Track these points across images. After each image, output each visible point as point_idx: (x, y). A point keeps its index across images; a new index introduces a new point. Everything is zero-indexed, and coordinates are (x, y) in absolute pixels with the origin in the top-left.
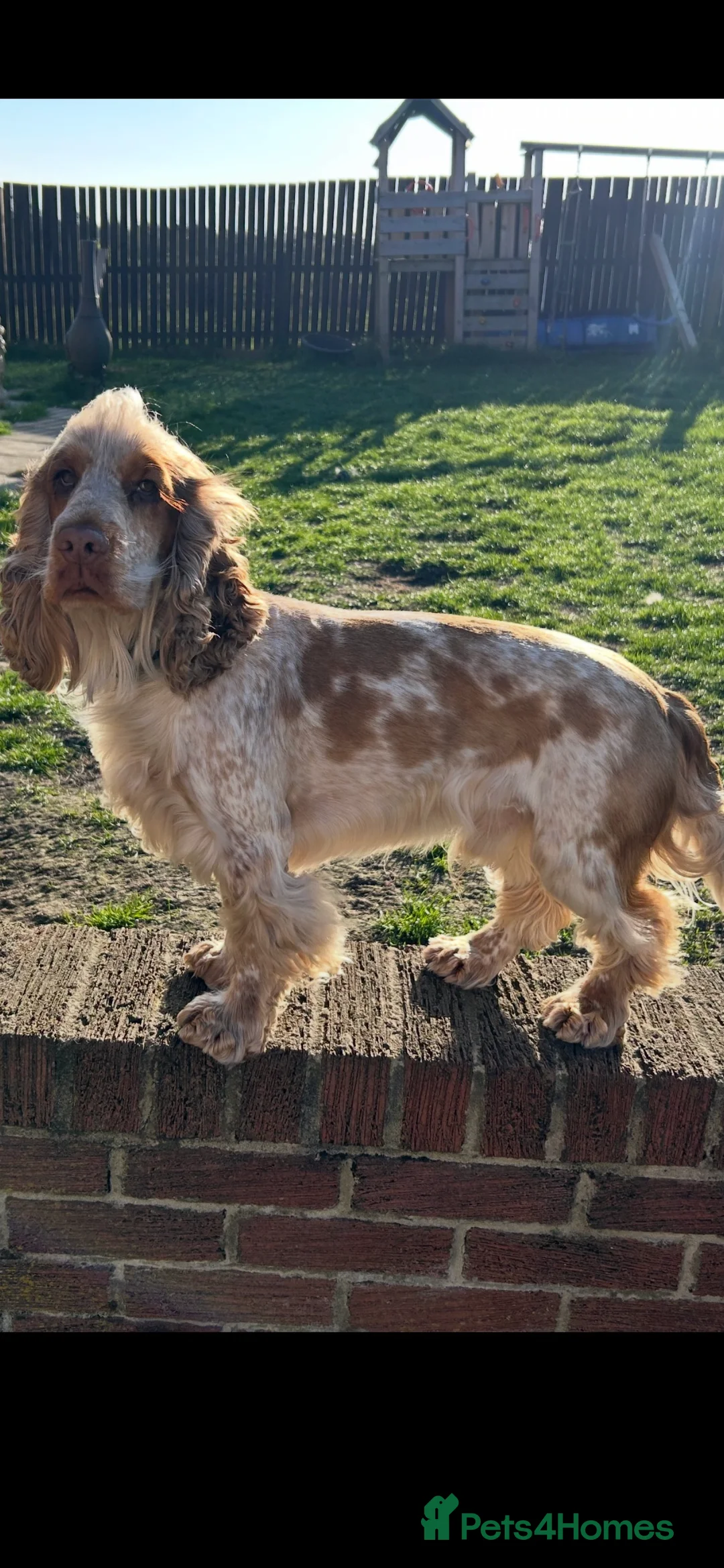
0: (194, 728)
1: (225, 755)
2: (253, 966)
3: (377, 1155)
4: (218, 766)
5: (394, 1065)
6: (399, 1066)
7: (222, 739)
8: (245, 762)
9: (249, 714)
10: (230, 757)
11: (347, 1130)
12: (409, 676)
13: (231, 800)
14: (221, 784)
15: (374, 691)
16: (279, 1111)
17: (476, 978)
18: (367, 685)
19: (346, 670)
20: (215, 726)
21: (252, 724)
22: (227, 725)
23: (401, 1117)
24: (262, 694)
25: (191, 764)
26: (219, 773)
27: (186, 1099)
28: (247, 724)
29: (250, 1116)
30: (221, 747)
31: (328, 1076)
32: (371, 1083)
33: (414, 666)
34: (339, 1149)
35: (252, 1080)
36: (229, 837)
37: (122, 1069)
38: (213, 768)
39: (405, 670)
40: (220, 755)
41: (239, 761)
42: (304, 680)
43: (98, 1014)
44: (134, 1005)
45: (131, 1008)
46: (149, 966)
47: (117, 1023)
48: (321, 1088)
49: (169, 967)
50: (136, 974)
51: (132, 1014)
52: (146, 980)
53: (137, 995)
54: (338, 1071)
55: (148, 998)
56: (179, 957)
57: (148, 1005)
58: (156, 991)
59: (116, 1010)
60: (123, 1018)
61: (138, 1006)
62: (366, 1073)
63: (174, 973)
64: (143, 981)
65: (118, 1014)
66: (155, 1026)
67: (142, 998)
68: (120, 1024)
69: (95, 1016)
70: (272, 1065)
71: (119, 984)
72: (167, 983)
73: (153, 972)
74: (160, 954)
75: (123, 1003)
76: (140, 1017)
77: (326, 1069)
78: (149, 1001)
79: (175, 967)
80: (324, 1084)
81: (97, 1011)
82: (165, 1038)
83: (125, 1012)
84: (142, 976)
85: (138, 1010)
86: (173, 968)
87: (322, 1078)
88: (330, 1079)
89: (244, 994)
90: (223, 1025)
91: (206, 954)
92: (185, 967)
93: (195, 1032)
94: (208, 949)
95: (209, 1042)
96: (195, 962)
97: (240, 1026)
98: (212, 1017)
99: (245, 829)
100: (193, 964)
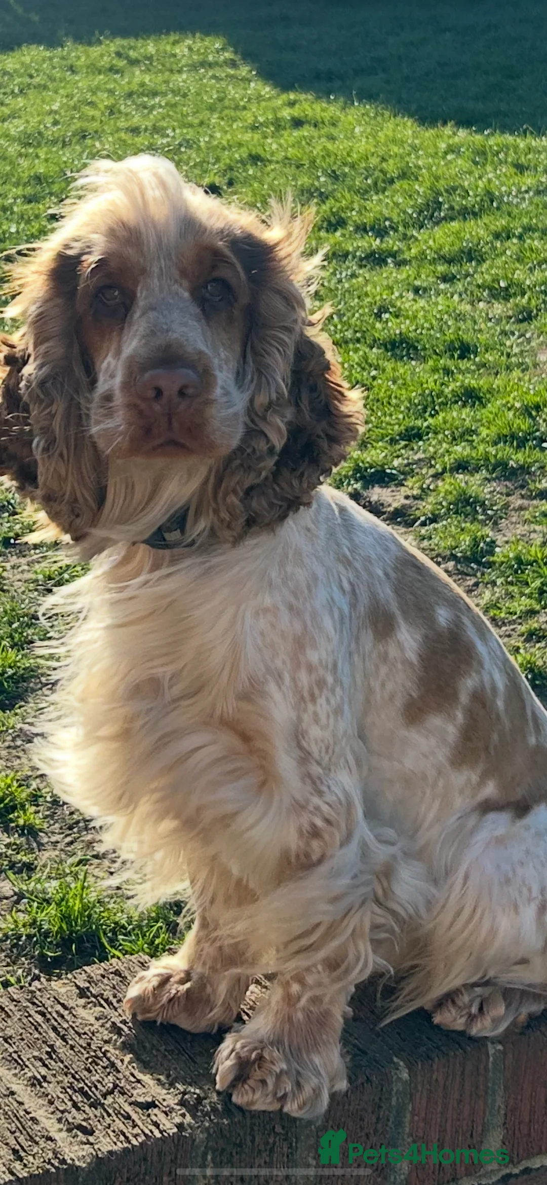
0: (273, 626)
4: (306, 684)
13: (315, 732)
14: (305, 710)
20: (305, 626)
23: (501, 1122)
26: (306, 694)
32: (468, 1086)
38: (300, 684)
43: (91, 1115)
44: (122, 1088)
45: (120, 1092)
46: (77, 1033)
47: (128, 1117)
48: (408, 1115)
49: (102, 1026)
50: (72, 1048)
51: (133, 1099)
52: (95, 1051)
53: (109, 1074)
54: (430, 1083)
55: (127, 1073)
56: (102, 1009)
57: (139, 1081)
58: (125, 1061)
59: (106, 1102)
60: (128, 1109)
61: (128, 1087)
62: (463, 1073)
63: (119, 1031)
64: (93, 1054)
65: (116, 1106)
66: (177, 1104)
67: (120, 1076)
68: (134, 1116)
69: (89, 1119)
70: (353, 1104)
71: (66, 1067)
72: (126, 1047)
73: (91, 1039)
74: (71, 1013)
75: (104, 1090)
76: (150, 1100)
77: (416, 1087)
78: (135, 1077)
79: (110, 1023)
80: (413, 1108)
81: (84, 1111)
82: (207, 1114)
83: (121, 1100)
84: (85, 1048)
85: (135, 1092)
86: (108, 1025)
87: (411, 1099)
88: (421, 1099)
89: (311, 1012)
90: (295, 1065)
91: (168, 986)
92: (139, 1018)
93: (254, 1091)
94: (165, 980)
95: (290, 1095)
96: (152, 1006)
97: (317, 1060)
98: (281, 1060)
99: (323, 769)
100: (146, 1010)
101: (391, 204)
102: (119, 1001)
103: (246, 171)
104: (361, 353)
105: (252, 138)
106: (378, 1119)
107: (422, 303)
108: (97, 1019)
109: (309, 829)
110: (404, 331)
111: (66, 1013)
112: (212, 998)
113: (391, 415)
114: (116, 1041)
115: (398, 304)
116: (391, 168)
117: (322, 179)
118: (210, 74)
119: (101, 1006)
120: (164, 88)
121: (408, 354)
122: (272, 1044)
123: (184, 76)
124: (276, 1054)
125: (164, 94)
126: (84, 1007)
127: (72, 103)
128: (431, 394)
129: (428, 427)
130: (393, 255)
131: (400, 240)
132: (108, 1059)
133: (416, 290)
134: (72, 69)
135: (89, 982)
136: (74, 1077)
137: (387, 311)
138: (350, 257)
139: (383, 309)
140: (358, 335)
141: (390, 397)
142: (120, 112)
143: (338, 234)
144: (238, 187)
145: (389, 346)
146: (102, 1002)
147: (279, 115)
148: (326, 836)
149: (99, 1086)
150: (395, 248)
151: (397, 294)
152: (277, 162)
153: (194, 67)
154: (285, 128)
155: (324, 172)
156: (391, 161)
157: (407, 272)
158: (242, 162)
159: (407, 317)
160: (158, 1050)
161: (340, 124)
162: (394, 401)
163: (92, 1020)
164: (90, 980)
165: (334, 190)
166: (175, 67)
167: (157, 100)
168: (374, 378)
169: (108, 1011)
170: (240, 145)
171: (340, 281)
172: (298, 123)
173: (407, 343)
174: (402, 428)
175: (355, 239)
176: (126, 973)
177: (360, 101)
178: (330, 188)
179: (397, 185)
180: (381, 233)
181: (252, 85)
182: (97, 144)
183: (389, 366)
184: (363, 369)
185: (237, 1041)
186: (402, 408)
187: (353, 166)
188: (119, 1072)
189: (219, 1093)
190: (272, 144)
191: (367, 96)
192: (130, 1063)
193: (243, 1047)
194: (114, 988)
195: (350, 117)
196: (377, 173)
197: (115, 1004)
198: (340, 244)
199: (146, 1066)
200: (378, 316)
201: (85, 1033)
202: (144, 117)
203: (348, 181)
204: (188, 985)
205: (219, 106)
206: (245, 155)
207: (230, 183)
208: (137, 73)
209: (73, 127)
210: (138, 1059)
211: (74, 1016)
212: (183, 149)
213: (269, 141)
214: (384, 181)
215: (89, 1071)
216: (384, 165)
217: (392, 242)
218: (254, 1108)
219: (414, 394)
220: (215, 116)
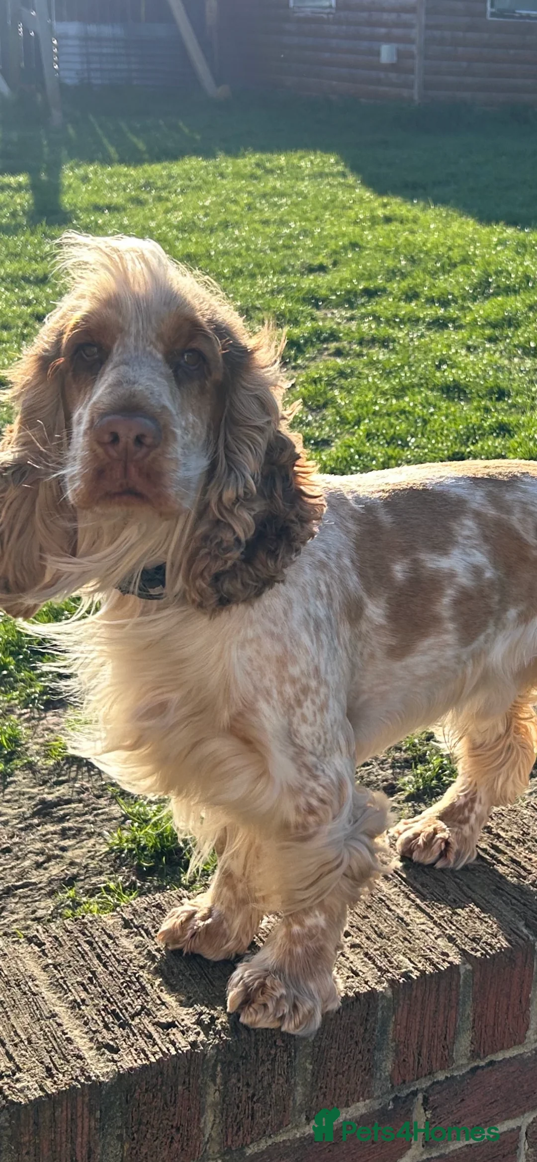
0: (258, 652)
1: (299, 679)
2: (317, 913)
3: (447, 1077)
4: (292, 694)
5: (462, 971)
6: (467, 970)
7: (295, 661)
8: (319, 683)
9: (318, 627)
10: (304, 681)
11: (419, 1063)
12: (464, 545)
13: (305, 730)
14: (294, 714)
15: (437, 571)
16: (352, 1069)
17: (464, 854)
18: (430, 565)
19: (404, 552)
20: (285, 647)
21: (323, 637)
22: (299, 644)
23: (470, 1026)
24: (325, 601)
25: (259, 697)
26: (292, 702)
27: (254, 1095)
28: (318, 639)
29: (321, 1088)
30: (295, 671)
31: (400, 1009)
32: (442, 999)
33: (466, 533)
34: (410, 1087)
35: (323, 1045)
36: (300, 771)
37: (180, 1088)
38: (286, 697)
39: (460, 539)
40: (293, 681)
41: (313, 684)
42: (362, 575)
43: (119, 1035)
44: (148, 1010)
45: (146, 1013)
46: (117, 960)
47: (150, 1036)
48: (392, 1025)
49: (140, 953)
50: (111, 973)
51: (156, 1020)
52: (130, 977)
53: (139, 997)
54: (410, 999)
55: (155, 996)
56: (141, 939)
57: (163, 1003)
58: (155, 986)
59: (133, 1023)
60: (151, 1029)
61: (154, 1009)
62: (438, 990)
63: (152, 958)
64: (128, 979)
65: (141, 1026)
66: (194, 1024)
67: (149, 999)
68: (156, 1036)
69: (117, 1038)
70: (344, 1018)
71: (104, 991)
72: (157, 972)
73: (128, 965)
74: (114, 942)
75: (133, 1012)
76: (170, 1020)
77: (398, 1002)
78: (160, 999)
79: (146, 951)
80: (396, 1020)
81: (113, 1032)
82: (219, 1032)
83: (146, 1021)
84: (121, 974)
85: (158, 1014)
86: (145, 953)
87: (394, 1013)
88: (402, 1011)
89: (309, 947)
90: (293, 991)
91: (192, 922)
92: (170, 948)
93: (257, 1013)
94: (192, 915)
95: (287, 1016)
96: (180, 937)
97: (312, 986)
98: (281, 986)
99: (318, 758)
100: (176, 941)
101: (454, 283)
102: (156, 931)
103: (346, 254)
104: (423, 395)
105: (354, 230)
106: (366, 1030)
107: (472, 358)
108: (137, 947)
109: (305, 807)
110: (457, 378)
111: (109, 942)
112: (228, 931)
113: (442, 443)
114: (150, 966)
115: (454, 358)
116: (456, 255)
117: (403, 263)
118: (326, 182)
119: (141, 935)
120: (289, 191)
121: (459, 397)
122: (275, 972)
123: (306, 183)
124: (277, 981)
125: (290, 196)
126: (127, 936)
127: (219, 200)
128: (473, 428)
129: (469, 452)
130: (453, 321)
131: (459, 310)
132: (140, 983)
133: (468, 348)
134: (222, 175)
135: (134, 915)
136: (108, 1000)
137: (445, 363)
138: (421, 322)
139: (442, 362)
140: (423, 381)
141: (443, 429)
142: (256, 208)
143: (413, 304)
144: (340, 266)
145: (445, 391)
146: (143, 932)
147: (375, 214)
148: (321, 813)
149: (129, 1008)
150: (455, 316)
151: (453, 351)
152: (371, 249)
153: (314, 176)
154: (378, 224)
155: (405, 257)
156: (456, 250)
157: (464, 333)
158: (344, 248)
159: (460, 368)
160: (183, 975)
161: (420, 222)
162: (445, 432)
163: (132, 948)
164: (135, 912)
165: (412, 271)
166: (300, 176)
167: (284, 200)
168: (432, 414)
169: (146, 940)
170: (344, 235)
171: (412, 340)
172: (388, 220)
173: (458, 388)
174: (450, 452)
175: (426, 308)
176: (166, 907)
177: (435, 205)
178: (409, 269)
179: (459, 269)
180: (445, 304)
181: (357, 191)
182: (237, 232)
183: (444, 404)
184: (424, 407)
185: (246, 970)
186: (451, 438)
187: (427, 253)
188: (147, 995)
189: (229, 1015)
190: (368, 235)
191: (440, 201)
192: (159, 986)
193: (249, 976)
194: (154, 919)
195: (428, 217)
196: (445, 259)
197: (153, 935)
198: (413, 311)
199: (172, 989)
200: (438, 367)
201: (124, 961)
202: (274, 213)
203: (423, 266)
204: (209, 921)
205: (331, 206)
206: (347, 243)
207: (335, 264)
208: (271, 179)
209: (219, 219)
210: (166, 983)
211: (117, 945)
212: (301, 238)
213: (366, 233)
214: (449, 265)
215: (122, 994)
216: (451, 253)
217: (453, 312)
218: (259, 1026)
219: (461, 427)
220: (328, 213)
